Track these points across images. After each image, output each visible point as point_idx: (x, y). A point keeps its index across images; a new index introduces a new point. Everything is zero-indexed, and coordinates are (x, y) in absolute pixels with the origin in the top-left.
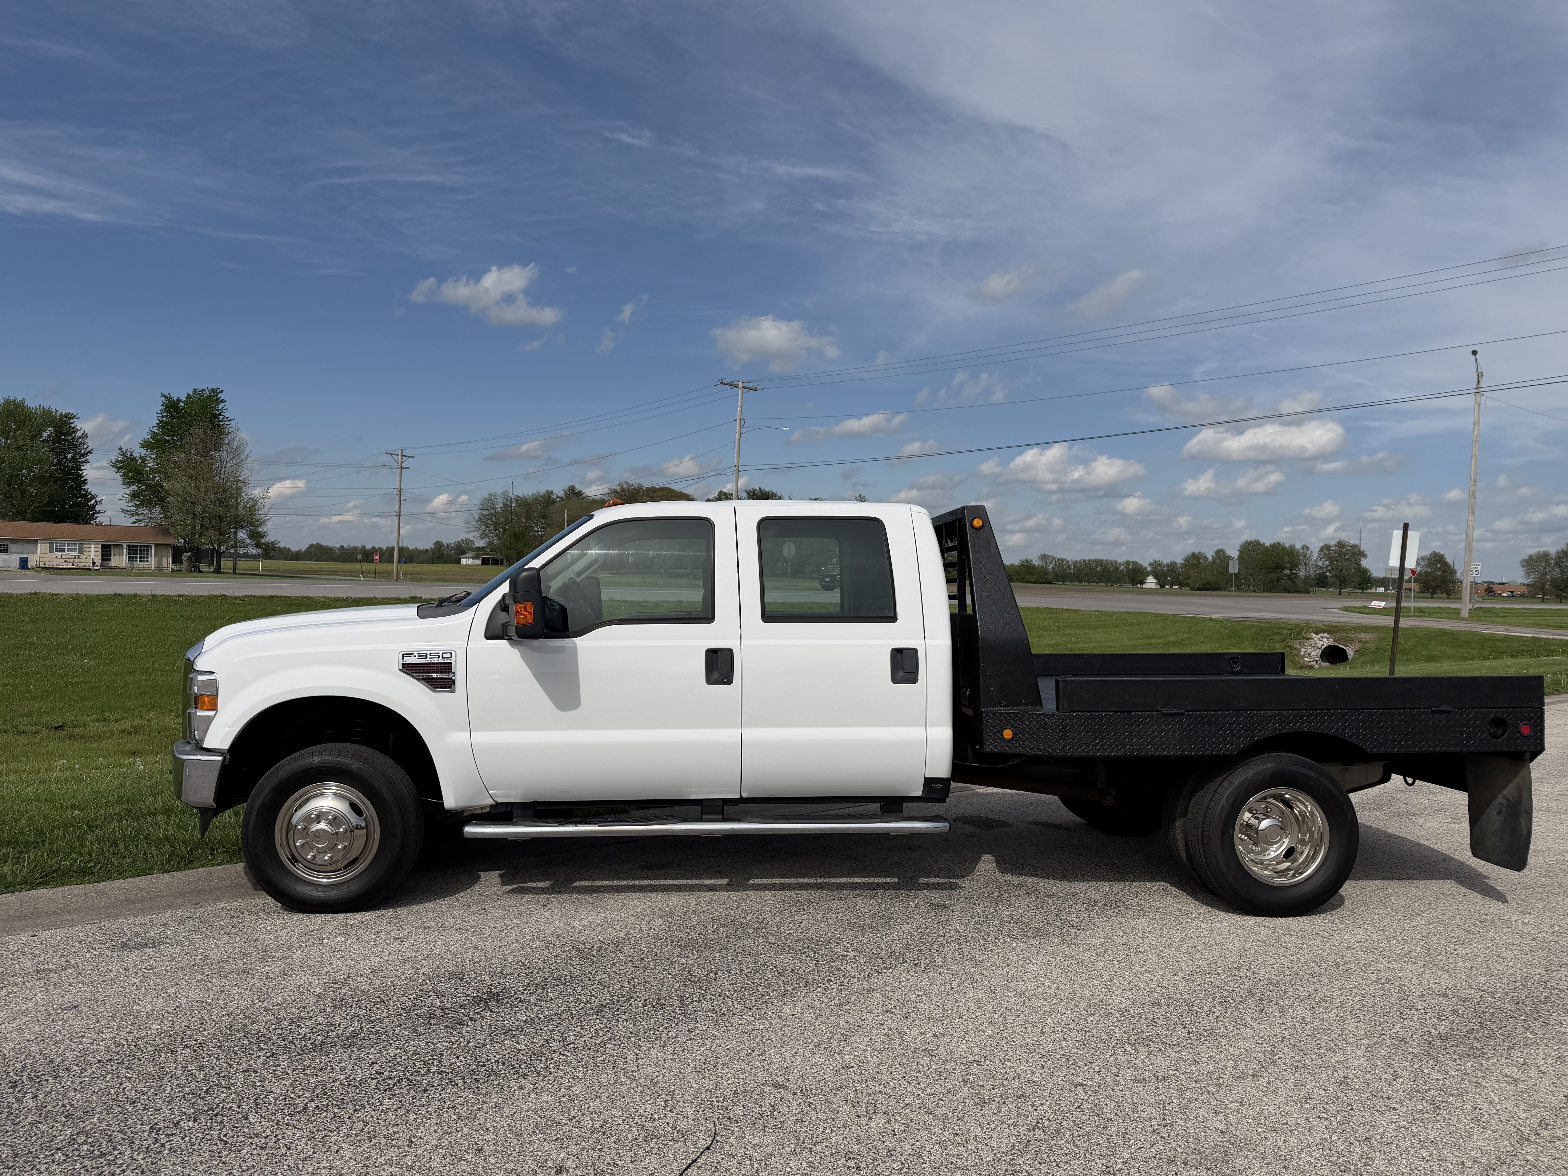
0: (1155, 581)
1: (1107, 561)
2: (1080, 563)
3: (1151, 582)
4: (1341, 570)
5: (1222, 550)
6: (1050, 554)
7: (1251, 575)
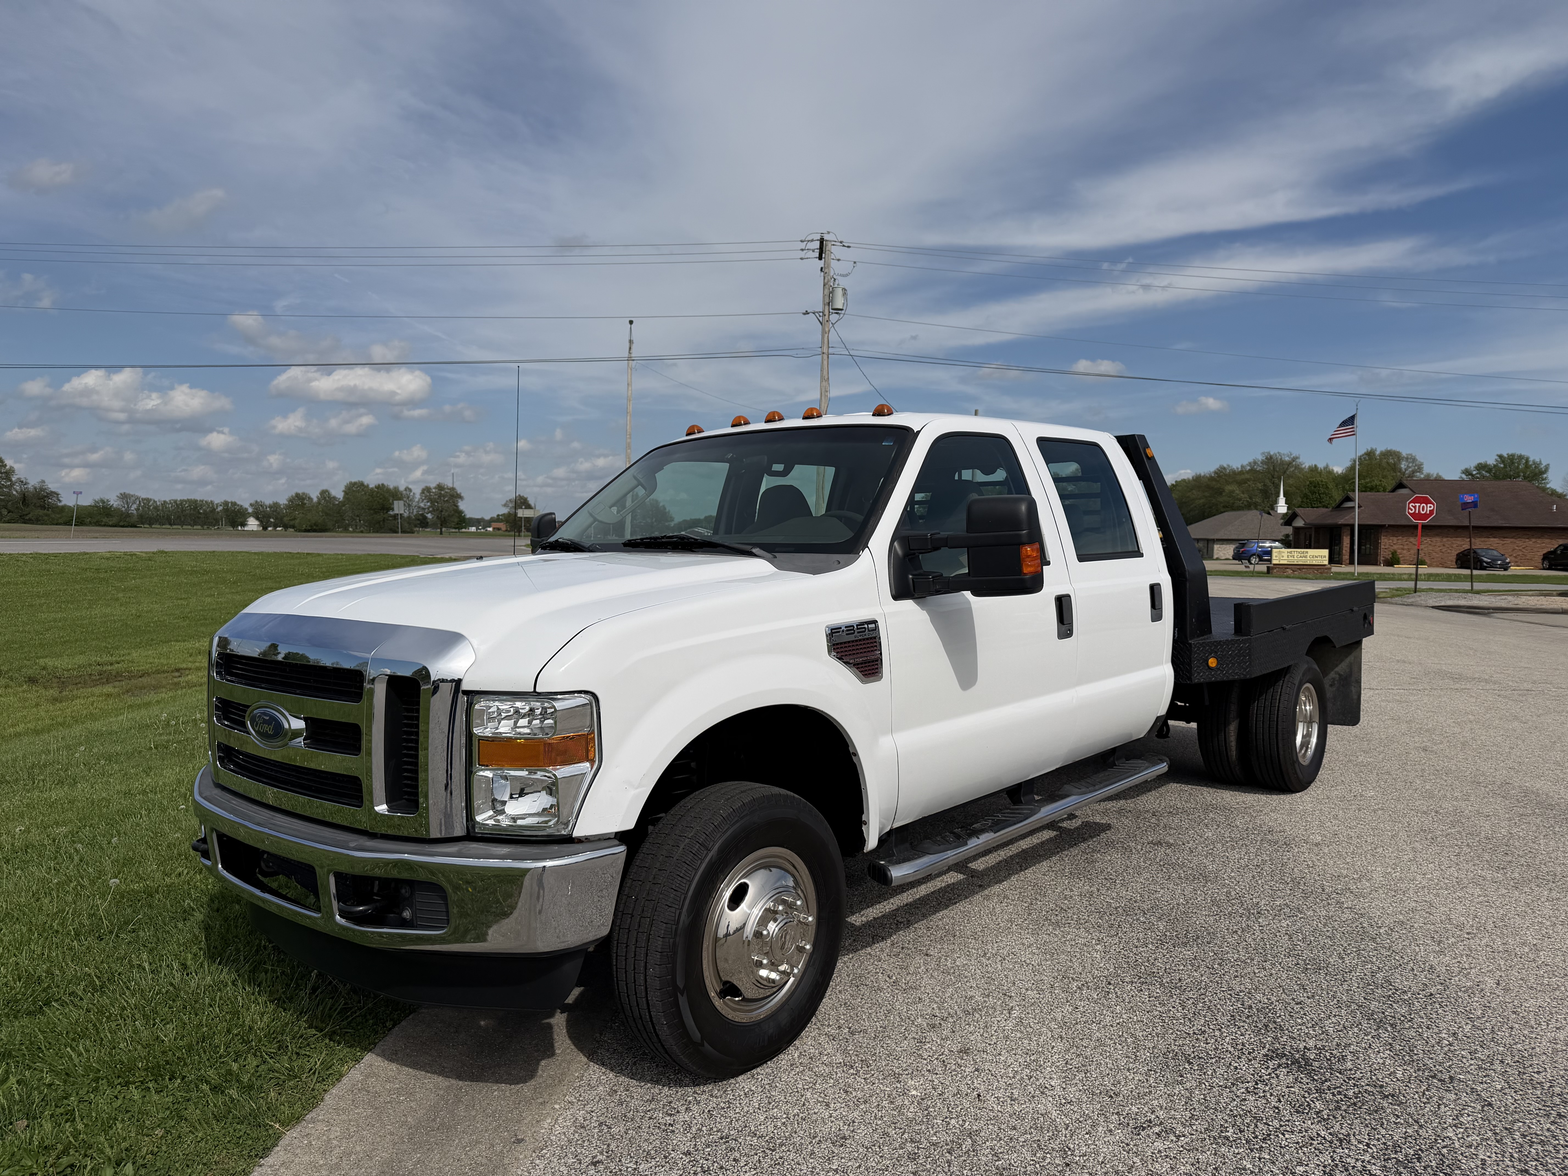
0: (257, 523)
1: (202, 501)
2: (170, 503)
3: (253, 524)
4: (442, 511)
5: (327, 491)
6: (132, 493)
7: (358, 516)
